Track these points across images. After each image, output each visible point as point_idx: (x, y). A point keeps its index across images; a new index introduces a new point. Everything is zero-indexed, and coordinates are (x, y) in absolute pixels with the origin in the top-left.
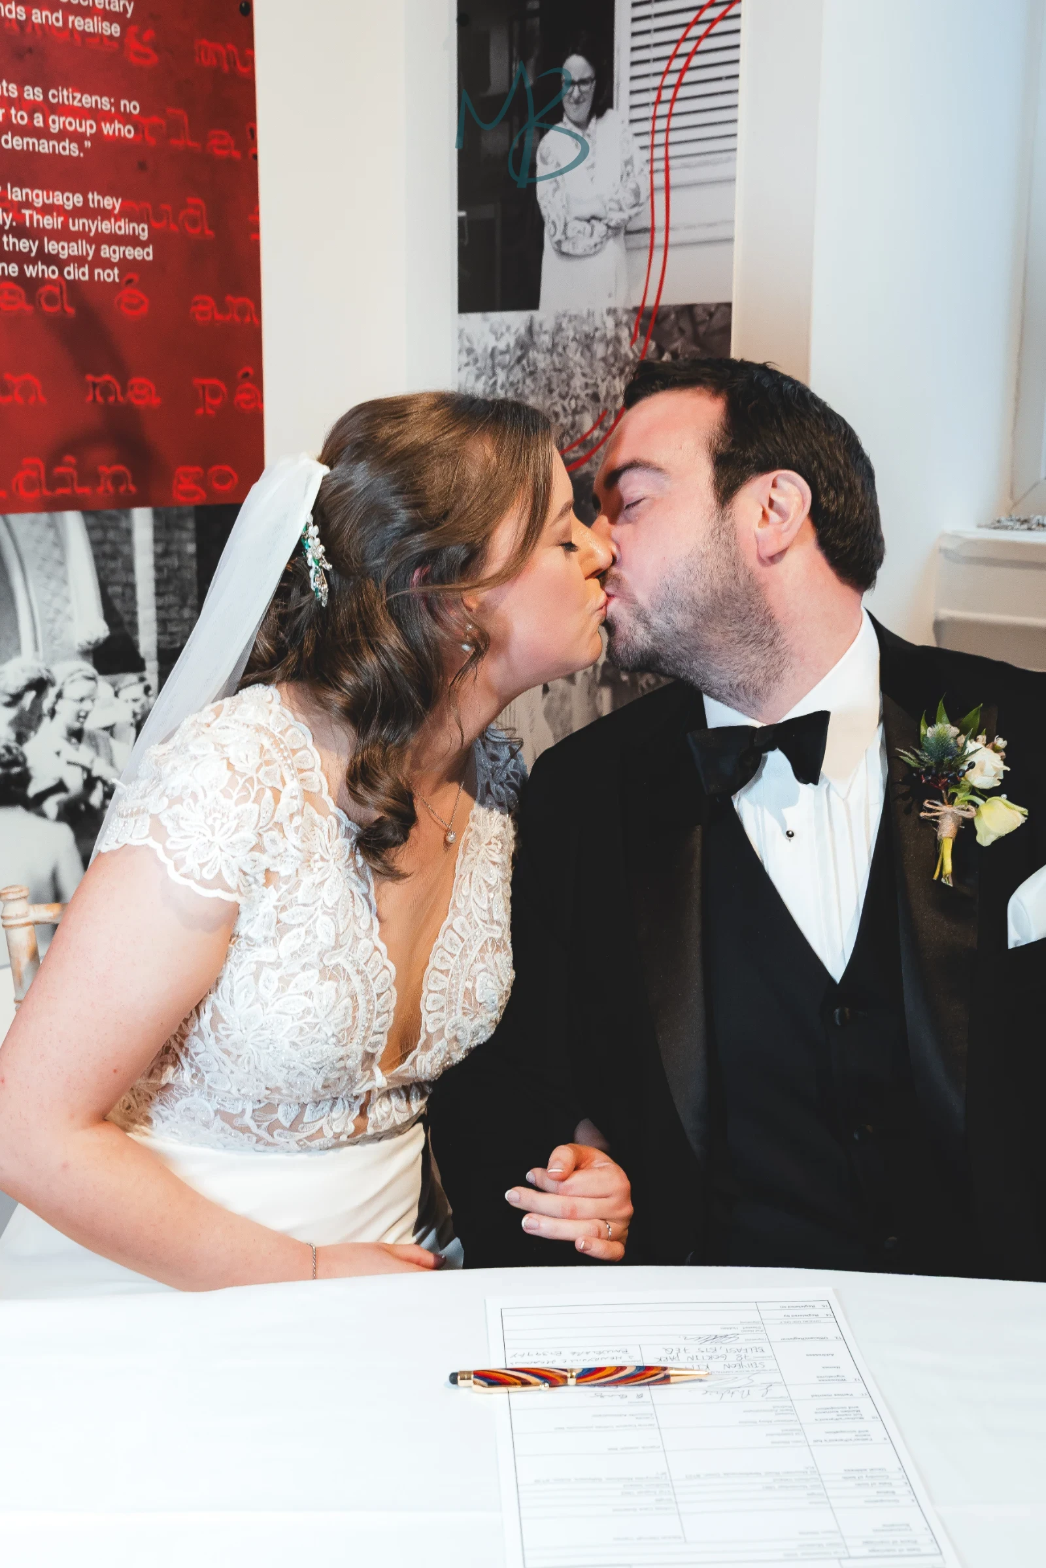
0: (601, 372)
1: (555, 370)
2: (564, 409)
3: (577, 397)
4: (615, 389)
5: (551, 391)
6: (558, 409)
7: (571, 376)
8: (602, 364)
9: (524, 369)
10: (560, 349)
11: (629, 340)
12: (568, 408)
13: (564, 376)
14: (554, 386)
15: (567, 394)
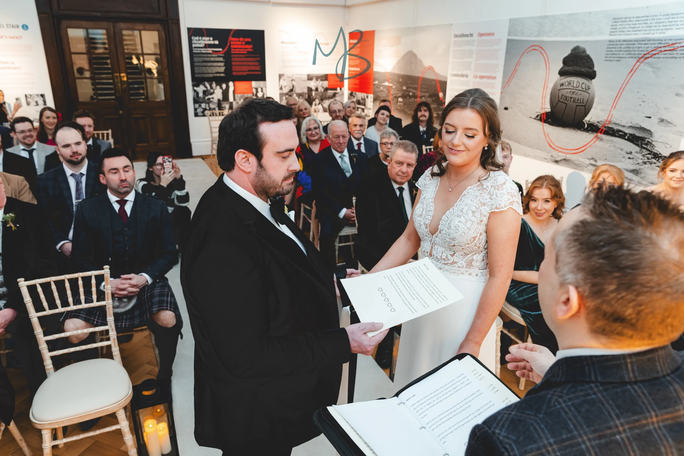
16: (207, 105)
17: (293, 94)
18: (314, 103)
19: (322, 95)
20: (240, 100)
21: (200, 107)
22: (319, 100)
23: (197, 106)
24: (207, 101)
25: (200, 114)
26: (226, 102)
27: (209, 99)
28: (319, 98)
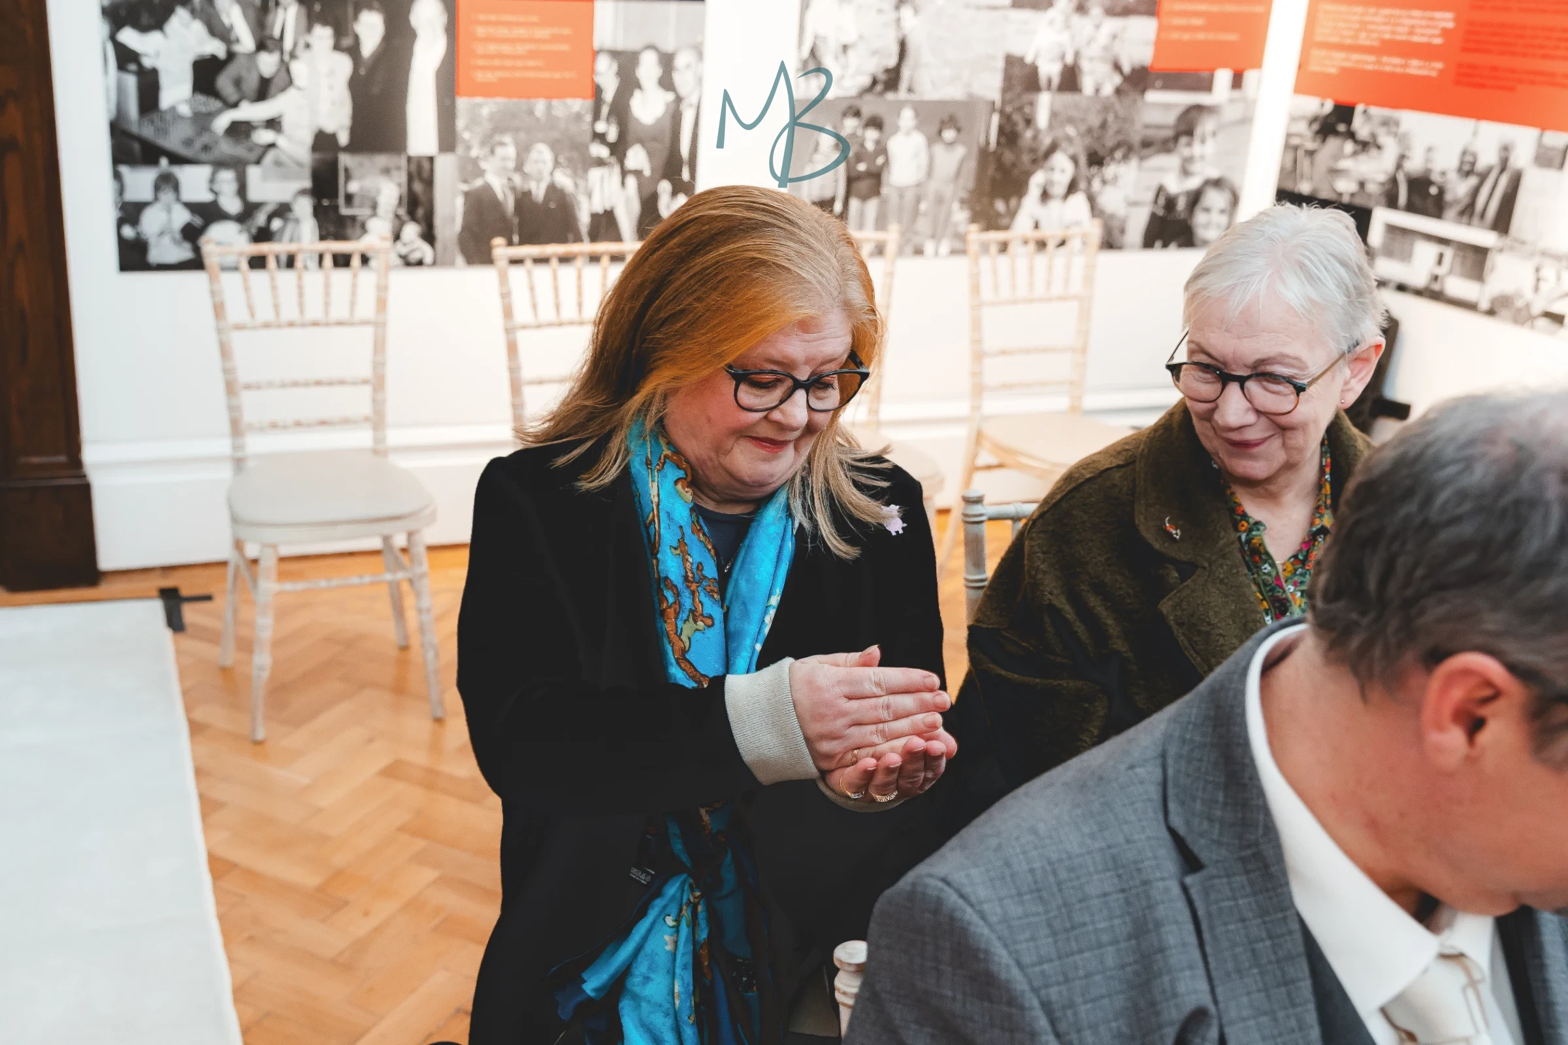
16: (227, 177)
17: (900, 105)
18: (1037, 180)
19: (1104, 125)
20: (490, 144)
21: (167, 196)
22: (1074, 159)
23: (140, 182)
24: (226, 148)
25: (166, 249)
26: (382, 160)
27: (240, 130)
28: (1079, 148)
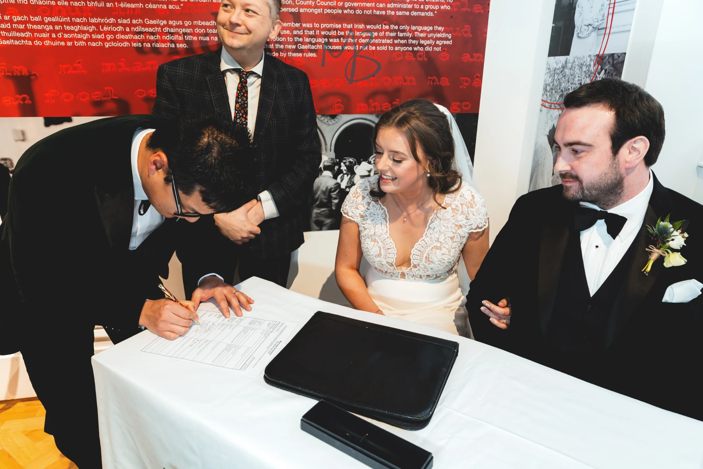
0: (583, 76)
1: (571, 75)
2: (571, 88)
3: (575, 84)
4: (587, 81)
5: (569, 82)
6: (570, 88)
7: (575, 77)
8: (584, 73)
9: (562, 75)
10: (573, 68)
11: (593, 65)
12: (572, 87)
13: (573, 77)
14: (570, 80)
15: (573, 83)
